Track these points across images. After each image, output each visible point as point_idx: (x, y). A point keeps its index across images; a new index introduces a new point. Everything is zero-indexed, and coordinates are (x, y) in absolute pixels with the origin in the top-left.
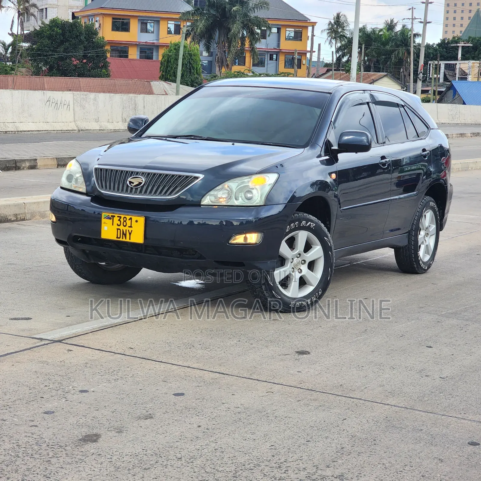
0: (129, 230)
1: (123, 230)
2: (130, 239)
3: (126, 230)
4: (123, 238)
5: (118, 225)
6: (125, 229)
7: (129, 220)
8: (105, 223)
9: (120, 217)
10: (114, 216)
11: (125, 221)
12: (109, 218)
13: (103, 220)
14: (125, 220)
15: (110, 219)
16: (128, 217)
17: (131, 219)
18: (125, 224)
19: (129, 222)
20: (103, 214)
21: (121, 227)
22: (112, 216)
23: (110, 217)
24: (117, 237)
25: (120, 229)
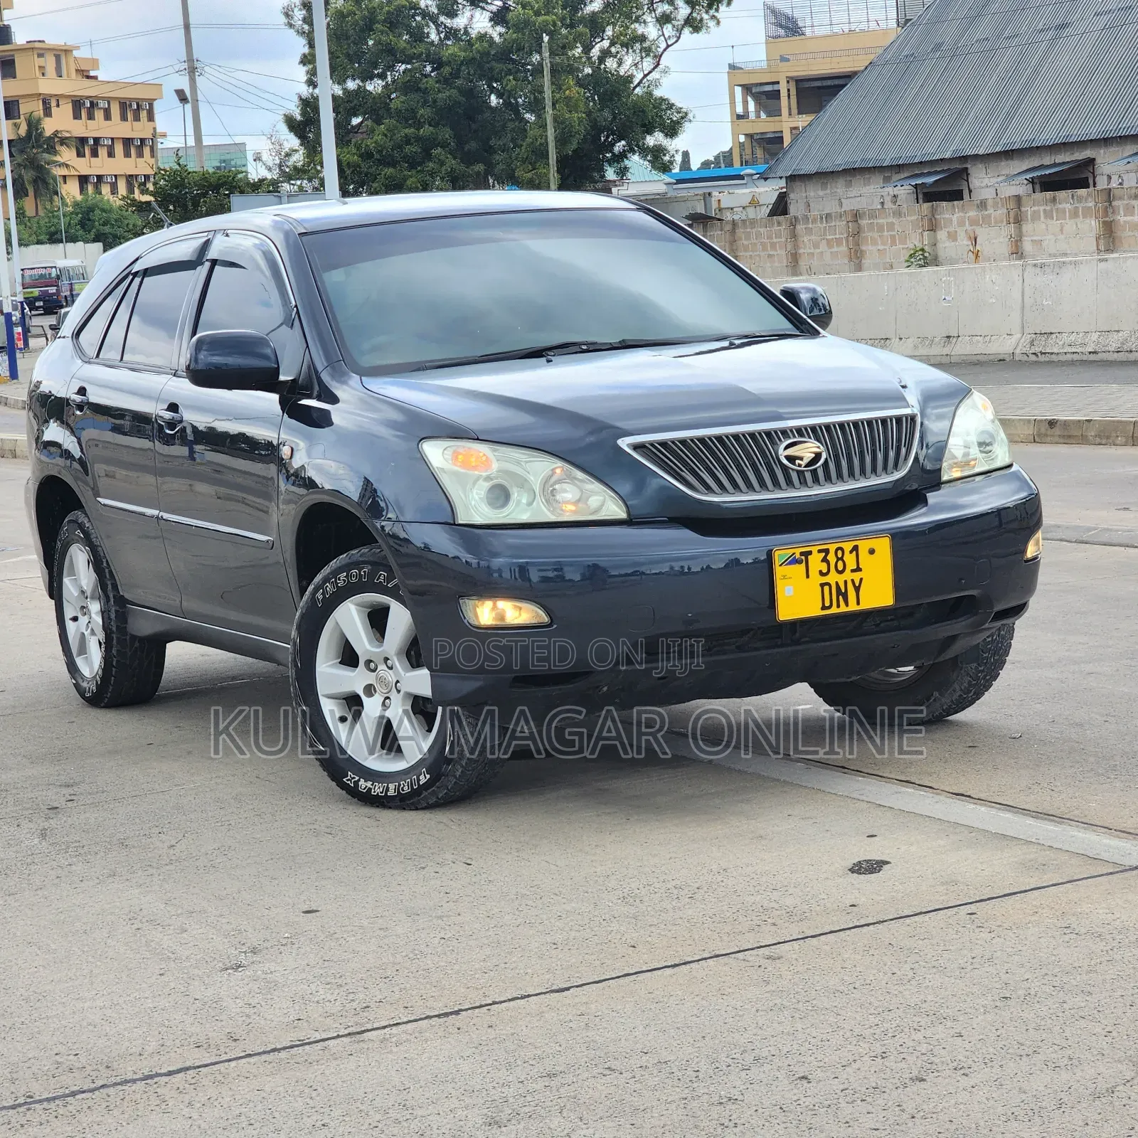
0: (853, 581)
1: (837, 583)
2: (858, 603)
3: (846, 582)
4: (838, 606)
5: (821, 573)
6: (841, 579)
7: (851, 552)
8: (784, 577)
9: (827, 551)
10: (810, 553)
11: (842, 559)
12: (794, 561)
13: (779, 571)
14: (840, 555)
15: (799, 562)
16: (848, 546)
17: (856, 548)
18: (840, 567)
19: (850, 560)
20: (777, 553)
21: (833, 578)
22: (802, 554)
23: (798, 556)
24: (824, 608)
25: (828, 584)
